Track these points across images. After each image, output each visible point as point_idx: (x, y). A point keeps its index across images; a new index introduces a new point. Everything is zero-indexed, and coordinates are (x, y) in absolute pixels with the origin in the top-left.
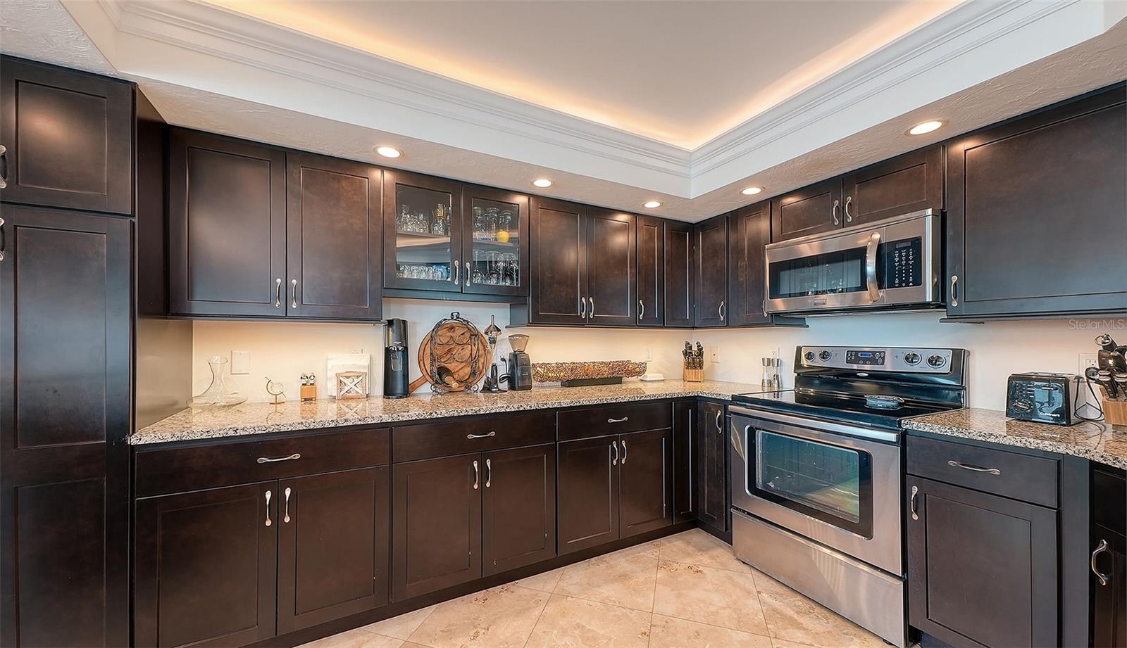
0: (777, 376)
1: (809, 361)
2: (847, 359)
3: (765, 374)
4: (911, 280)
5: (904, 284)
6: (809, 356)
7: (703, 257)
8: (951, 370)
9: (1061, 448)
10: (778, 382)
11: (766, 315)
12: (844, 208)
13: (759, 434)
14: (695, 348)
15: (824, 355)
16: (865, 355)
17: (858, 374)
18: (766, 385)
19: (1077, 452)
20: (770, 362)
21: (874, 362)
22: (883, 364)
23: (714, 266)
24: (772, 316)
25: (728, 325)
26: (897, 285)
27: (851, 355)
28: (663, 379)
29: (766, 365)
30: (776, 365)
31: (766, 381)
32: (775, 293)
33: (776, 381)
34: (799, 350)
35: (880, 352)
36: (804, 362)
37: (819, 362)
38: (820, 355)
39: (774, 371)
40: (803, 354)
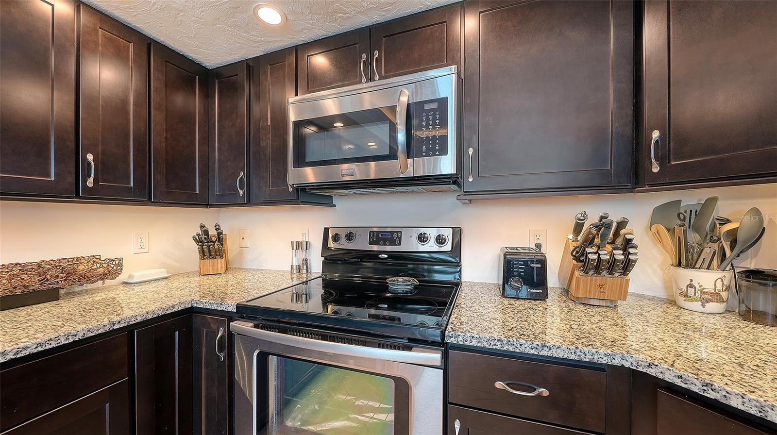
0: (306, 260)
1: (336, 243)
2: (369, 240)
3: (295, 259)
4: (437, 148)
5: (431, 153)
6: (336, 238)
7: (219, 114)
8: (452, 248)
9: (616, 358)
10: (307, 267)
11: (291, 189)
12: (371, 64)
13: (273, 361)
14: (212, 232)
15: (350, 237)
16: (385, 235)
17: (380, 256)
18: (295, 271)
19: (634, 364)
20: (299, 245)
21: (393, 242)
22: (400, 244)
23: (233, 126)
24: (297, 190)
25: (249, 202)
26: (424, 154)
27: (373, 235)
28: (166, 275)
29: (295, 248)
30: (305, 248)
31: (295, 267)
32: (301, 161)
33: (305, 266)
34: (326, 230)
35: (397, 232)
36: (332, 244)
37: (345, 244)
38: (346, 236)
39: (301, 255)
40: (330, 236)
